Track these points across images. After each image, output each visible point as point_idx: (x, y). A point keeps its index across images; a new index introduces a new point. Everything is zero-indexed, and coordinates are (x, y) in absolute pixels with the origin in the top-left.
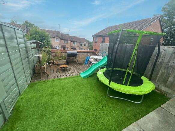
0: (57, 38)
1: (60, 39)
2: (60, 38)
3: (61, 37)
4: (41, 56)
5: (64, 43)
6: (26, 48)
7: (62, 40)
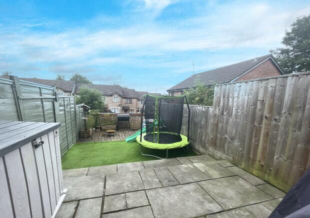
0: (116, 96)
1: (120, 98)
2: (120, 96)
3: (122, 95)
4: (86, 118)
5: (127, 103)
6: (75, 111)
7: (123, 98)
